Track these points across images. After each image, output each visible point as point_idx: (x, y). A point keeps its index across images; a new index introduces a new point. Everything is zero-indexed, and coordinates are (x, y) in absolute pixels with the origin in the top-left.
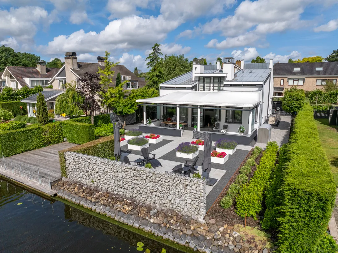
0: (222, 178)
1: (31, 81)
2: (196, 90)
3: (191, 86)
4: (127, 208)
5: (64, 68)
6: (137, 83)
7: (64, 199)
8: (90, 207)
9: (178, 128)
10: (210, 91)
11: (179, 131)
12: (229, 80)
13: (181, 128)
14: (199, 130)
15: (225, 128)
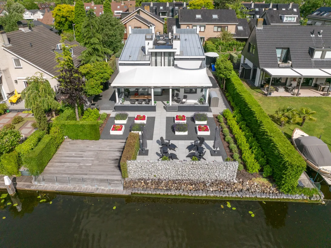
3: (149, 62)
4: (191, 187)
6: (72, 49)
8: (167, 193)
9: (153, 105)
10: (161, 66)
11: (155, 107)
12: (178, 55)
13: (155, 104)
14: (171, 105)
15: (185, 97)
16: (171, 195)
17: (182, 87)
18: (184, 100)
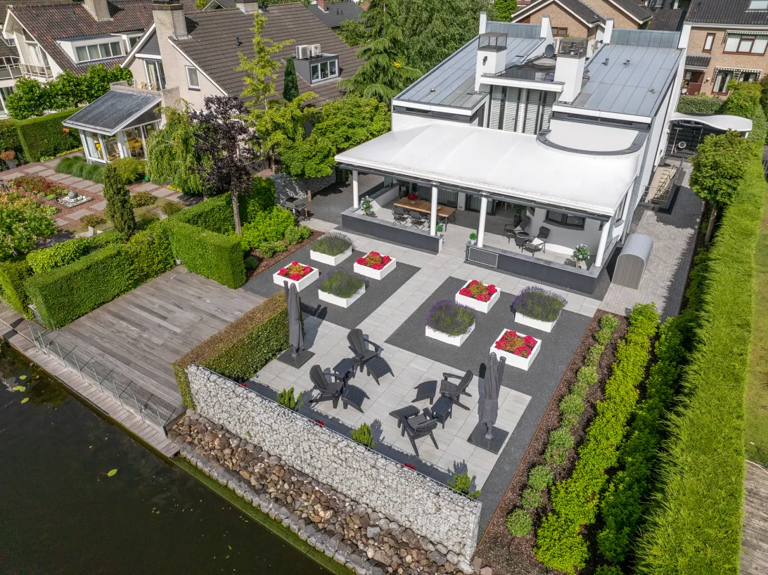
0: (519, 425)
1: (77, 48)
2: (481, 124)
3: (469, 113)
4: (322, 514)
5: (154, 32)
6: (337, 61)
7: (196, 468)
8: (249, 498)
9: (433, 233)
10: (515, 130)
11: (435, 241)
12: (565, 103)
13: (439, 234)
14: (480, 245)
15: (544, 234)
16: (257, 510)
17: (542, 205)
18: (537, 242)
